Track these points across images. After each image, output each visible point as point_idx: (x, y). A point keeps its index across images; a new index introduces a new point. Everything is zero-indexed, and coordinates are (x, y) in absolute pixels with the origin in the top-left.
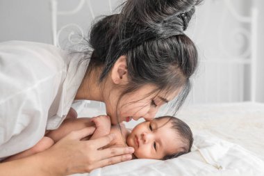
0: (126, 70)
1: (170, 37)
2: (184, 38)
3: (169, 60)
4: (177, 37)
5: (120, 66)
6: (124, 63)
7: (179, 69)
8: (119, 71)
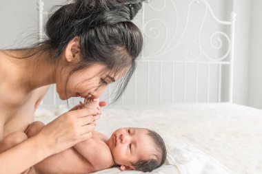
0: (79, 50)
1: (118, 23)
2: (130, 25)
3: (117, 42)
4: (124, 23)
5: (73, 46)
6: (78, 43)
7: (125, 50)
8: (72, 50)
